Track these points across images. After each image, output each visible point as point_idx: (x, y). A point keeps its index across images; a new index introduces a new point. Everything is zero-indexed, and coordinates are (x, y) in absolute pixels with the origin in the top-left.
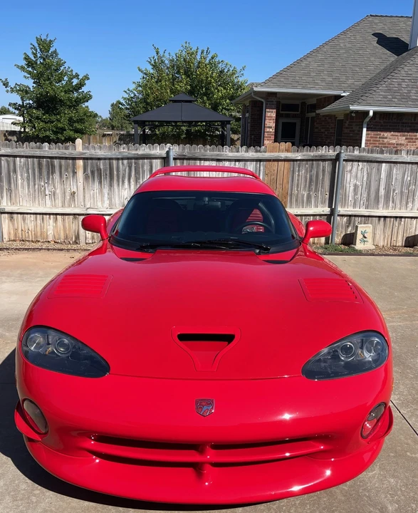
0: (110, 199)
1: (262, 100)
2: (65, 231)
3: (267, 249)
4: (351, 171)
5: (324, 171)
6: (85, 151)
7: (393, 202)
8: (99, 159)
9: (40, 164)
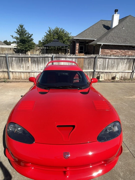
0: (38, 68)
1: (75, 41)
2: (26, 76)
3: (81, 88)
4: (99, 61)
5: (92, 61)
6: (31, 56)
7: (109, 68)
8: (35, 58)
9: (19, 59)
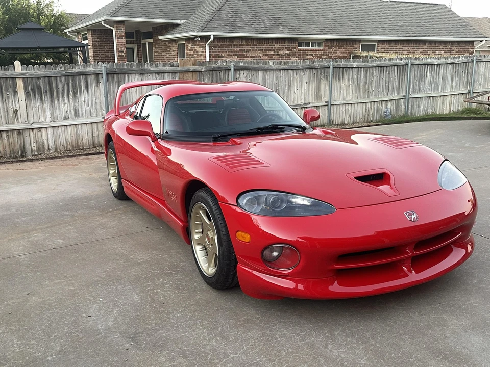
0: (52, 114)
1: (112, 28)
6: (24, 72)
8: (39, 78)
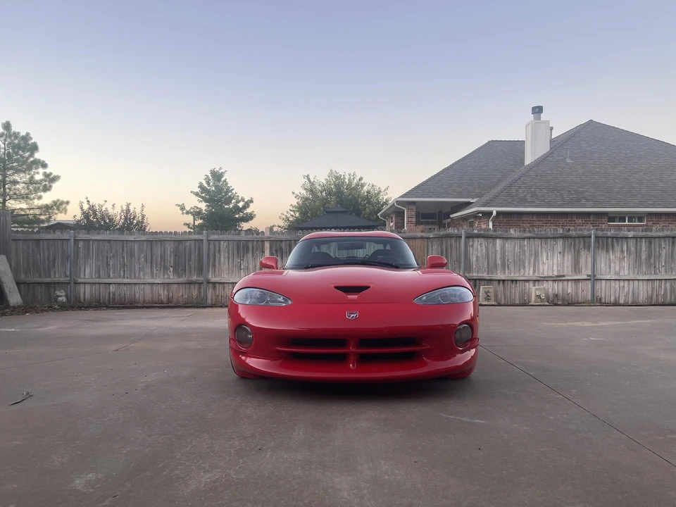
1: (404, 208)
4: (472, 246)
6: (271, 236)
7: (508, 269)
9: (238, 246)
